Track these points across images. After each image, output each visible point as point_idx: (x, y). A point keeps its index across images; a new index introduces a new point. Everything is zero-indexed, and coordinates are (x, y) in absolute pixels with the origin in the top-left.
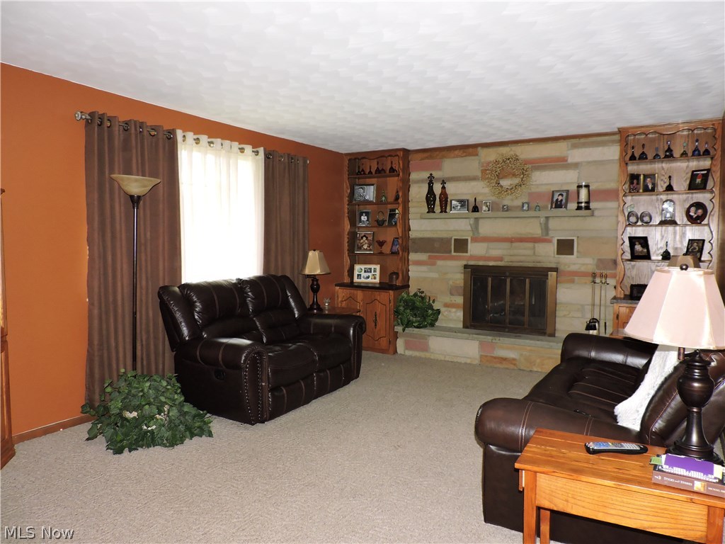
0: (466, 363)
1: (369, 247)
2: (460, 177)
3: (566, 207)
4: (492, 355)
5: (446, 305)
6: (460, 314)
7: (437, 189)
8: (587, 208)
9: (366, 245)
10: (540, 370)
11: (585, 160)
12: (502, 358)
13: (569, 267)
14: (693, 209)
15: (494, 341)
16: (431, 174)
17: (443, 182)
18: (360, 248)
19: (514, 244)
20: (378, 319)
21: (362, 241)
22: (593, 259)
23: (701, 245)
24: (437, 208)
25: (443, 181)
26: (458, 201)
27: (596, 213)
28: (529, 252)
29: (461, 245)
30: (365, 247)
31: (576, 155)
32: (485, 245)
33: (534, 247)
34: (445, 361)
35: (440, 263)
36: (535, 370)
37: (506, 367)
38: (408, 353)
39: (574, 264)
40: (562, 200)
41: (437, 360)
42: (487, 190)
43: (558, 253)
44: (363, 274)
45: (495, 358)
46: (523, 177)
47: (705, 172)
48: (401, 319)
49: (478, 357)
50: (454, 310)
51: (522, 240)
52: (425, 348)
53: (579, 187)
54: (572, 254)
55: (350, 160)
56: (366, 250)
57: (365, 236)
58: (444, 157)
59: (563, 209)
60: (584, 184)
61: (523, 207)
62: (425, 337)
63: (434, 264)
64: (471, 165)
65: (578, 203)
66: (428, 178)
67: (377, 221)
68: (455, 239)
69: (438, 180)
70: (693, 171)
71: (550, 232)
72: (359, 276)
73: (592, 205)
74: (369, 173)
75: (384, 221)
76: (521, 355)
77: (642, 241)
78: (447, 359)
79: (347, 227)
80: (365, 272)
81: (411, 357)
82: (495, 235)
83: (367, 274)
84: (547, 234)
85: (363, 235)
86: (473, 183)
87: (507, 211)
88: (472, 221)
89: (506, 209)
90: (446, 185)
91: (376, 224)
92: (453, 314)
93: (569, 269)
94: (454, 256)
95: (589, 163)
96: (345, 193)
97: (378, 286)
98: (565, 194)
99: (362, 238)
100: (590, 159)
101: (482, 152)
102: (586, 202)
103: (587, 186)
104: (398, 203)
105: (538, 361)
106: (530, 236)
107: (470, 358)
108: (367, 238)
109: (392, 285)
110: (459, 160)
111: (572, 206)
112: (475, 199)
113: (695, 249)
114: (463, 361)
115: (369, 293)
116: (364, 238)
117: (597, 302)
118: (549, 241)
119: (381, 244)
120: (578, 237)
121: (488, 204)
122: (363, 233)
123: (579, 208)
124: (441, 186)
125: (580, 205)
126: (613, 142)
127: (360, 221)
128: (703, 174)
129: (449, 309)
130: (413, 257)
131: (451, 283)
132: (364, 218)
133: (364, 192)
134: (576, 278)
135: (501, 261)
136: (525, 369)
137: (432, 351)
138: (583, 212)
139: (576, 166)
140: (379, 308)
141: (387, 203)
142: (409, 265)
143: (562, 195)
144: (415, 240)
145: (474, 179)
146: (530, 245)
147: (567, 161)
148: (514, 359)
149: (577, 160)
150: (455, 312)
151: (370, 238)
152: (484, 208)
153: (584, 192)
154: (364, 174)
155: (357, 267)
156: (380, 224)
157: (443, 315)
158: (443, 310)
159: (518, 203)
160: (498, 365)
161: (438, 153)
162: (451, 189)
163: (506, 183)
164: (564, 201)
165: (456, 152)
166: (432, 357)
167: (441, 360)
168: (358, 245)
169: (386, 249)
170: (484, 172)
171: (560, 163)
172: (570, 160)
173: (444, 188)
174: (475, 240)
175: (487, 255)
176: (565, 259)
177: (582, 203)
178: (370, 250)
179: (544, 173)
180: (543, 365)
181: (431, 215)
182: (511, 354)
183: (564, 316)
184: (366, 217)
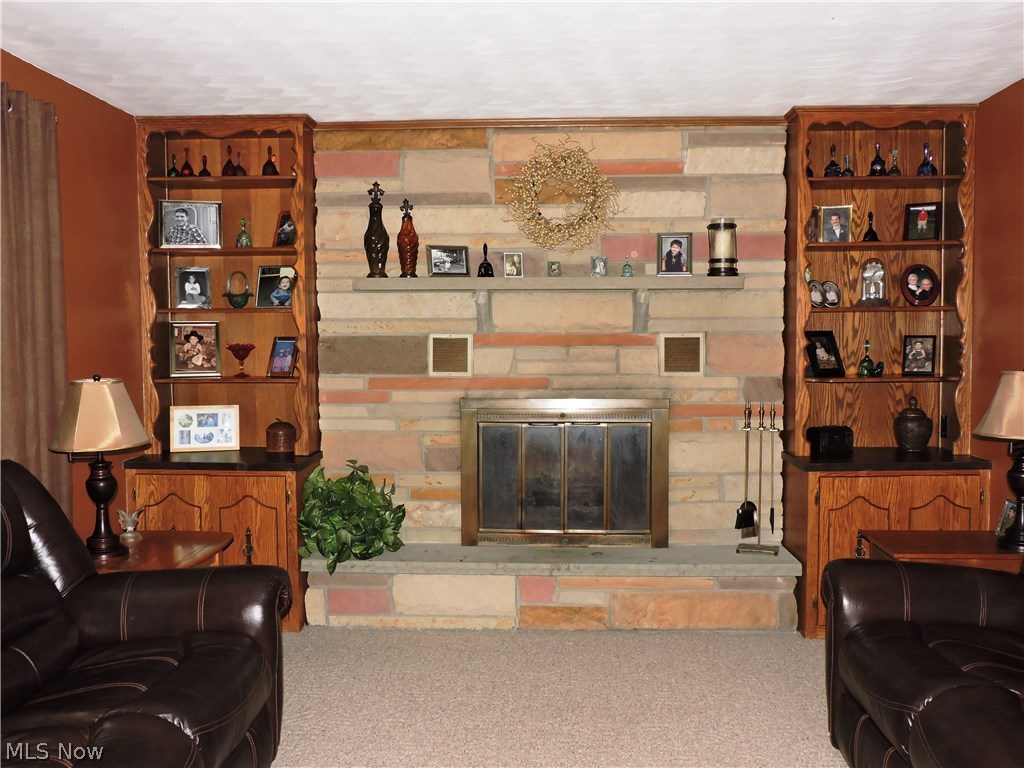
0: (485, 631)
1: (209, 361)
2: (444, 195)
3: (690, 270)
4: (550, 605)
5: (418, 495)
6: (454, 514)
7: (392, 221)
8: (732, 272)
9: (201, 357)
10: (655, 626)
11: (719, 172)
12: (569, 608)
13: (690, 396)
14: (912, 278)
15: (555, 573)
16: (376, 185)
17: (406, 205)
18: (183, 364)
19: (574, 350)
20: (254, 545)
21: (187, 346)
22: (739, 379)
23: (930, 346)
24: (393, 266)
25: (406, 202)
26: (444, 249)
27: (748, 284)
28: (608, 367)
29: (451, 353)
30: (198, 360)
31: (701, 161)
32: (506, 352)
33: (617, 354)
34: (435, 630)
35: (398, 395)
36: (647, 626)
37: (583, 626)
38: (337, 621)
39: (701, 390)
40: (680, 254)
41: (415, 630)
42: (512, 228)
43: (668, 368)
44: (194, 429)
45: (555, 610)
46: (594, 202)
47: (934, 208)
48: (318, 541)
49: (514, 613)
50: (436, 504)
51: (590, 340)
52: (384, 606)
53: (714, 227)
54: (696, 368)
55: (153, 136)
56: (201, 367)
57: (194, 333)
58: (402, 145)
59: (685, 275)
60: (723, 221)
61: (594, 267)
62: (383, 580)
63: (384, 399)
64: (472, 169)
65: (713, 261)
66: (370, 192)
67: (230, 296)
68: (436, 341)
69: (392, 199)
70: (908, 206)
71: (650, 323)
72: (186, 436)
73: (740, 266)
74: (201, 174)
75: (247, 296)
76: (614, 596)
77: (825, 341)
78: (438, 625)
79: (149, 310)
80: (200, 424)
81: (344, 629)
82: (531, 331)
83: (206, 430)
84: (645, 328)
85: (189, 330)
86: (477, 211)
87: (559, 275)
88: (482, 298)
89: (555, 270)
90: (412, 213)
91: (224, 303)
92: (434, 515)
93: (688, 402)
94: (434, 379)
95: (727, 178)
96: (140, 222)
97: (235, 459)
98: (684, 242)
99: (187, 338)
100: (728, 171)
101: (498, 141)
102: (727, 260)
103: (730, 226)
104: (295, 253)
105: (652, 606)
106: (608, 331)
107: (496, 617)
108: (200, 338)
109: (276, 456)
110: (441, 154)
111: (701, 267)
112: (485, 246)
113: (920, 354)
114: (478, 624)
115: (223, 479)
116: (194, 340)
117: (754, 466)
118: (650, 342)
119: (242, 352)
120: (706, 334)
121: (516, 258)
122: (189, 327)
123: (714, 272)
124: (402, 214)
125: (717, 265)
126: (773, 138)
127: (183, 295)
128: (928, 212)
129: (425, 503)
130: (327, 383)
131: (427, 441)
132: (191, 288)
133: (190, 221)
134: (705, 419)
135: (546, 388)
136: (624, 626)
137: (399, 609)
138: (723, 281)
139: (700, 182)
140: (257, 518)
141: (250, 252)
142: (319, 405)
143: (679, 243)
144: (332, 343)
145: (479, 200)
146: (610, 351)
147: (681, 171)
148: (598, 609)
149: (701, 170)
150: (440, 509)
151: (210, 338)
152: (508, 268)
153: (723, 239)
154: (191, 174)
155: (178, 414)
156: (237, 303)
157: (411, 518)
158: (409, 506)
159: (582, 257)
160: (564, 626)
161: (387, 134)
162: (426, 222)
163: (554, 213)
164: (684, 257)
165: (435, 136)
166: (401, 625)
167: (425, 631)
168: (177, 356)
169: (256, 365)
170: (499, 185)
171: (666, 175)
172: (688, 170)
173: (408, 218)
174: (482, 341)
175: (512, 375)
176: (683, 379)
177: (719, 261)
178: (212, 368)
179: (635, 194)
180: (662, 614)
181: (378, 282)
182: (592, 599)
183: (684, 501)
184: (197, 286)
